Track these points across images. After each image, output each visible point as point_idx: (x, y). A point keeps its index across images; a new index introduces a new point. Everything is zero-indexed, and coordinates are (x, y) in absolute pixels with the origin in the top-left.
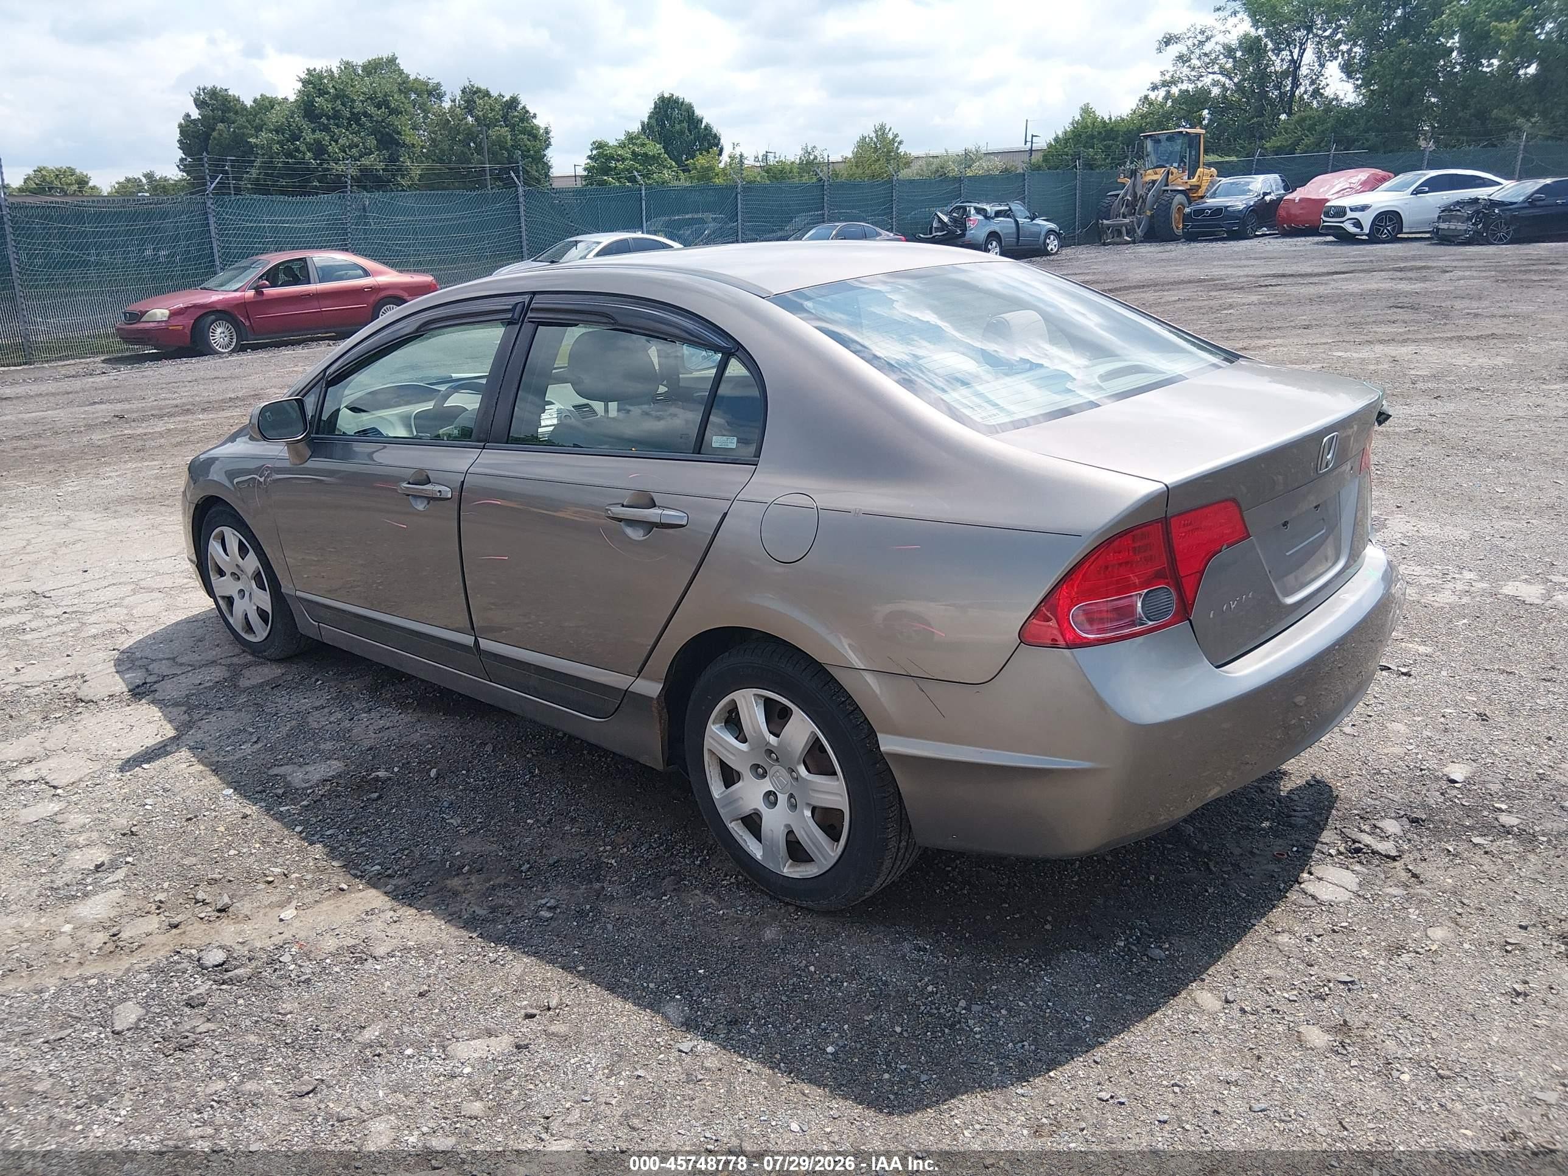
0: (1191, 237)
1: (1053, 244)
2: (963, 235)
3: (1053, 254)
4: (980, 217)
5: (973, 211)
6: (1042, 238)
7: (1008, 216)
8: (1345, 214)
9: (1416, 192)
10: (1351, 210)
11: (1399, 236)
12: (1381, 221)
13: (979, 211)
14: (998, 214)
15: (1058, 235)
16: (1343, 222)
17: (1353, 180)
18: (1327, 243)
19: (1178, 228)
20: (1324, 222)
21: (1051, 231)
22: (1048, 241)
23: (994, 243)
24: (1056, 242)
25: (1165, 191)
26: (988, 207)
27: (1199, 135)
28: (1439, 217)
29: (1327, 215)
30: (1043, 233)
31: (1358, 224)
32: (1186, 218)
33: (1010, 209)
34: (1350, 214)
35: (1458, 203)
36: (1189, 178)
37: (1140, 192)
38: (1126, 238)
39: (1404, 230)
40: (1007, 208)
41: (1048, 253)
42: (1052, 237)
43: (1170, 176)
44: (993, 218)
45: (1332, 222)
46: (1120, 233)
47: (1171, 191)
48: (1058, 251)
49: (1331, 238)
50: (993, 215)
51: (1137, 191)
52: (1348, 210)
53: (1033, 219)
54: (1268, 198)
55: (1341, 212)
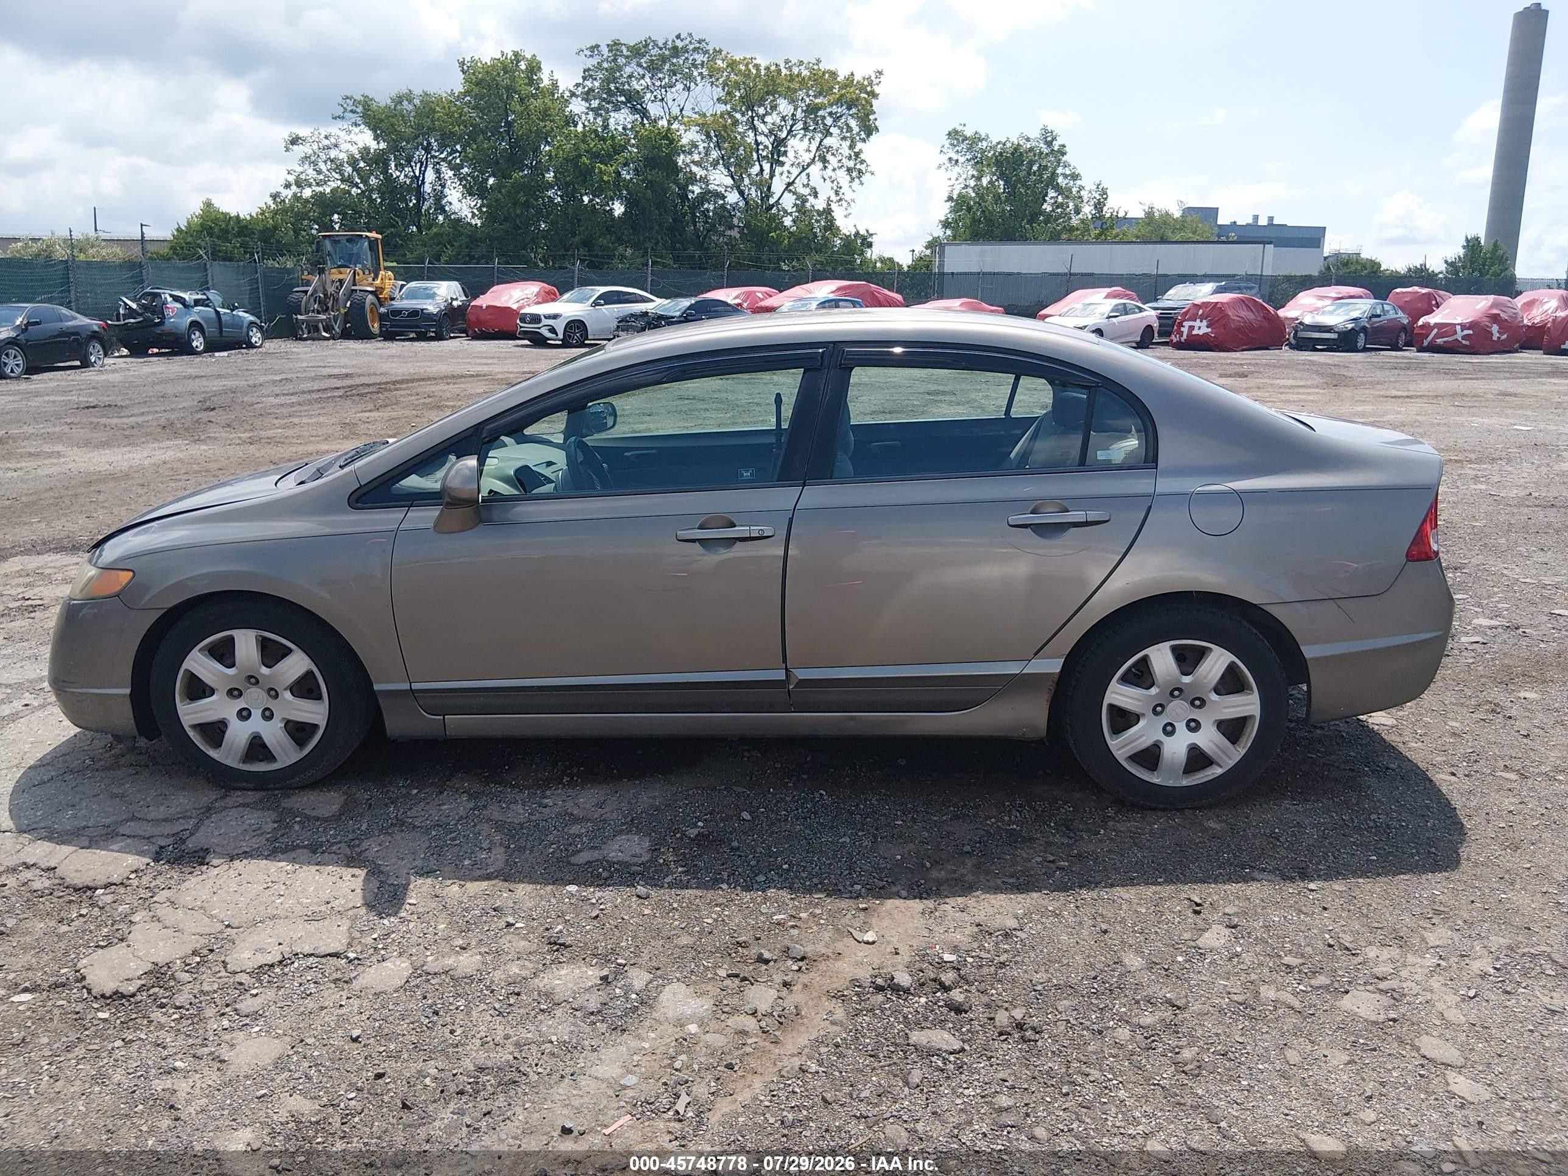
0: (388, 336)
1: (256, 337)
2: (162, 323)
3: (256, 347)
4: (180, 306)
5: (169, 299)
6: (245, 329)
7: (207, 306)
8: (540, 321)
9: (595, 304)
10: (545, 317)
11: (586, 342)
12: (571, 328)
13: (176, 299)
14: (197, 303)
15: (260, 328)
16: (539, 328)
17: (527, 292)
18: (523, 346)
19: (375, 327)
20: (521, 327)
21: (252, 323)
22: (251, 333)
23: (197, 333)
24: (259, 335)
25: (353, 290)
26: (186, 296)
27: (377, 239)
28: (618, 327)
29: (523, 320)
30: (245, 325)
31: (553, 330)
32: (382, 317)
33: (208, 299)
34: (545, 322)
35: (632, 315)
36: (374, 280)
37: (331, 290)
38: (324, 334)
39: (590, 337)
40: (204, 297)
41: (251, 346)
42: (255, 330)
43: (357, 277)
44: (193, 307)
45: (529, 327)
46: (317, 329)
47: (361, 291)
48: (262, 344)
49: (527, 342)
50: (193, 303)
51: (327, 288)
52: (542, 317)
53: (232, 310)
54: (455, 304)
55: (536, 319)
